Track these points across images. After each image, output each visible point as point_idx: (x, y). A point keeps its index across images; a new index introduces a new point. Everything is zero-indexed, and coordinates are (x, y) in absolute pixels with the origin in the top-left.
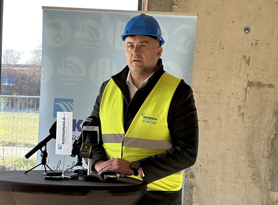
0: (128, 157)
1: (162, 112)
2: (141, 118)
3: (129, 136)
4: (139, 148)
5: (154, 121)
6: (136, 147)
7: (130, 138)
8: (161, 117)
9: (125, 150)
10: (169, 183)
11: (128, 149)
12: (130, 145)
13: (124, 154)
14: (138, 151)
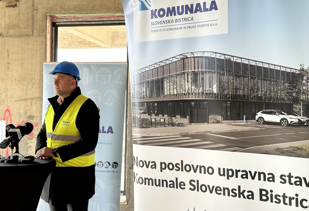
0: (54, 146)
1: (73, 118)
2: (62, 122)
3: (55, 134)
4: (60, 140)
5: (68, 124)
6: (59, 140)
7: (55, 135)
8: (72, 121)
9: (53, 142)
10: (80, 161)
11: (54, 142)
12: (55, 139)
13: (52, 145)
14: (60, 143)
